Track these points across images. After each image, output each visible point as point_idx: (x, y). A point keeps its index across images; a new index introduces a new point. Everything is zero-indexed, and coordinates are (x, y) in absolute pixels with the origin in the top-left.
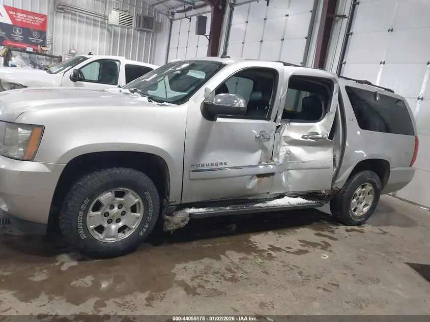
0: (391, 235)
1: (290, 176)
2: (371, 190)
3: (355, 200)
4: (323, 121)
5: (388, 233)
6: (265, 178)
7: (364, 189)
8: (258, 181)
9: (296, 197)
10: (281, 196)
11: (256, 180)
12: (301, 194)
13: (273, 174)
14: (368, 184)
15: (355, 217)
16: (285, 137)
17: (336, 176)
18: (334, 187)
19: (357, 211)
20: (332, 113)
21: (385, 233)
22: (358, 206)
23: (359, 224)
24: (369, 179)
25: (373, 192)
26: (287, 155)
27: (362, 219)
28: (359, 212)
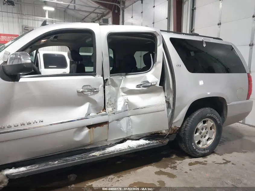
0: (233, 164)
1: (131, 122)
2: (213, 125)
3: (198, 134)
4: (153, 70)
5: (229, 162)
6: (98, 128)
7: (206, 124)
8: (89, 131)
9: (138, 140)
10: (123, 141)
11: (87, 131)
12: (145, 135)
13: (106, 123)
14: (209, 120)
15: (199, 149)
16: (122, 88)
17: (172, 117)
18: (173, 126)
19: (201, 143)
20: (159, 62)
21: (228, 162)
22: (201, 139)
23: (204, 156)
24: (208, 115)
25: (215, 127)
26: (126, 103)
27: (206, 152)
28: (203, 145)
